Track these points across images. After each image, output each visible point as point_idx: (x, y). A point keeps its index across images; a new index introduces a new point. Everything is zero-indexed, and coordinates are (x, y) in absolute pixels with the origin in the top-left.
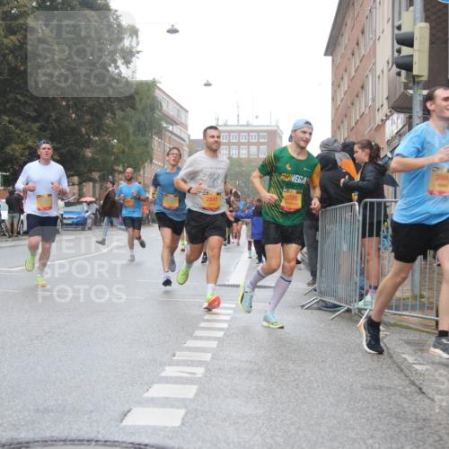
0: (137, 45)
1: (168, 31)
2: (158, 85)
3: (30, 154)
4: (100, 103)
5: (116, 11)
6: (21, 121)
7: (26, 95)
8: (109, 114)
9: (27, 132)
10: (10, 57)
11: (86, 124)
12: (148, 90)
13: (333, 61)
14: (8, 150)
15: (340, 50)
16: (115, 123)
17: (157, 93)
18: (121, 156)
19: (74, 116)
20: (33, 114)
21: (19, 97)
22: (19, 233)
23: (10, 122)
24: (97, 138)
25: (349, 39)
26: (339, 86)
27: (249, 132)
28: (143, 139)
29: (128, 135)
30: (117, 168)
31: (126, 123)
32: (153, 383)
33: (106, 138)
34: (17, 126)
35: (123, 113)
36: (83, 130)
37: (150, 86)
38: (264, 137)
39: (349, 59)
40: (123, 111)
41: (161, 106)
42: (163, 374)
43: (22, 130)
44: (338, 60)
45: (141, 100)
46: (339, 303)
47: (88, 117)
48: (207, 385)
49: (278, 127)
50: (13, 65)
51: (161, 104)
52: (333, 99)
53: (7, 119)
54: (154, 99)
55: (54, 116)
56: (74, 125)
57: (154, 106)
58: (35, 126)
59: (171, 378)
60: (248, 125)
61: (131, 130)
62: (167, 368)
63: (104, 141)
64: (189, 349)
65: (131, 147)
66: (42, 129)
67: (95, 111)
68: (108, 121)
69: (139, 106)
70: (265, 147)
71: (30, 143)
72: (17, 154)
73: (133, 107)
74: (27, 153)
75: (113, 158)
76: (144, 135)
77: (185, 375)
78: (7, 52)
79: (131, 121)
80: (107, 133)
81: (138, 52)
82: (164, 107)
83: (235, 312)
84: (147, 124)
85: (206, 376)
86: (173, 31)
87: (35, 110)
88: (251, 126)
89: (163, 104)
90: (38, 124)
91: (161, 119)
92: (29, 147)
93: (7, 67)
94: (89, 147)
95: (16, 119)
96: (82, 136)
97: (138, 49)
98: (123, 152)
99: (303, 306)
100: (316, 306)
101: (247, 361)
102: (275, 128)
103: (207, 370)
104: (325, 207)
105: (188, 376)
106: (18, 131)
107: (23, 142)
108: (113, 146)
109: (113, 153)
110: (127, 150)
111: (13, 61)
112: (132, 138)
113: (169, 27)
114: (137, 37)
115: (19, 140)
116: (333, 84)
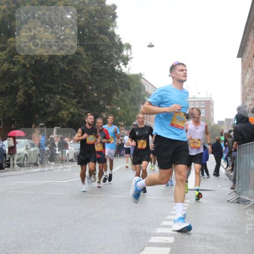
0: (131, 54)
1: (149, 46)
2: (143, 76)
3: (72, 116)
4: (110, 87)
5: (119, 36)
6: (67, 98)
7: (69, 84)
8: (115, 93)
9: (70, 104)
10: (60, 63)
11: (103, 99)
12: (137, 79)
13: (242, 60)
14: (60, 114)
15: (246, 55)
16: (118, 98)
17: (142, 81)
18: (122, 116)
19: (96, 95)
20: (73, 94)
21: (65, 85)
22: (66, 161)
23: (61, 99)
24: (109, 107)
25: (251, 48)
26: (246, 75)
27: (194, 102)
28: (135, 107)
29: (126, 105)
30: (120, 123)
31: (125, 98)
32: (145, 246)
33: (114, 106)
34: (65, 101)
35: (123, 93)
36: (101, 103)
37: (138, 77)
38: (203, 104)
39: (251, 59)
40: (123, 91)
41: (145, 88)
42: (151, 241)
43: (67, 103)
44: (245, 60)
45: (133, 85)
46: (250, 200)
47: (104, 95)
48: (176, 247)
49: (211, 98)
50: (62, 67)
51: (144, 87)
52: (243, 82)
53: (59, 97)
54: (141, 84)
55: (85, 95)
56: (96, 100)
57: (140, 88)
58: (75, 101)
59: (155, 243)
60: (194, 98)
61: (128, 102)
62: (153, 237)
63: (112, 108)
64: (165, 227)
65: (128, 111)
66: (78, 102)
67: (108, 92)
68: (115, 97)
69: (132, 88)
70: (204, 110)
71: (71, 110)
72: (65, 116)
73: (129, 89)
74: (70, 116)
75: (118, 117)
76: (135, 105)
77: (163, 242)
78: (58, 60)
79: (128, 97)
80: (114, 104)
81: (131, 58)
82: (146, 89)
83: (189, 205)
84: (137, 98)
85: (175, 242)
86: (151, 46)
87: (74, 92)
88: (196, 98)
89: (146, 87)
90: (76, 100)
91: (144, 95)
92: (71, 113)
93: (59, 68)
94: (104, 112)
95: (64, 97)
96: (100, 106)
97: (131, 56)
98: (124, 114)
99: (229, 201)
100: (236, 201)
101: (198, 233)
102: (209, 99)
103: (175, 238)
104: (240, 144)
105: (165, 242)
106: (65, 104)
107: (68, 110)
108: (118, 111)
109: (118, 115)
110: (126, 113)
111: (62, 65)
112: (128, 107)
113: (149, 44)
114: (131, 50)
115: (66, 109)
116: (242, 74)
